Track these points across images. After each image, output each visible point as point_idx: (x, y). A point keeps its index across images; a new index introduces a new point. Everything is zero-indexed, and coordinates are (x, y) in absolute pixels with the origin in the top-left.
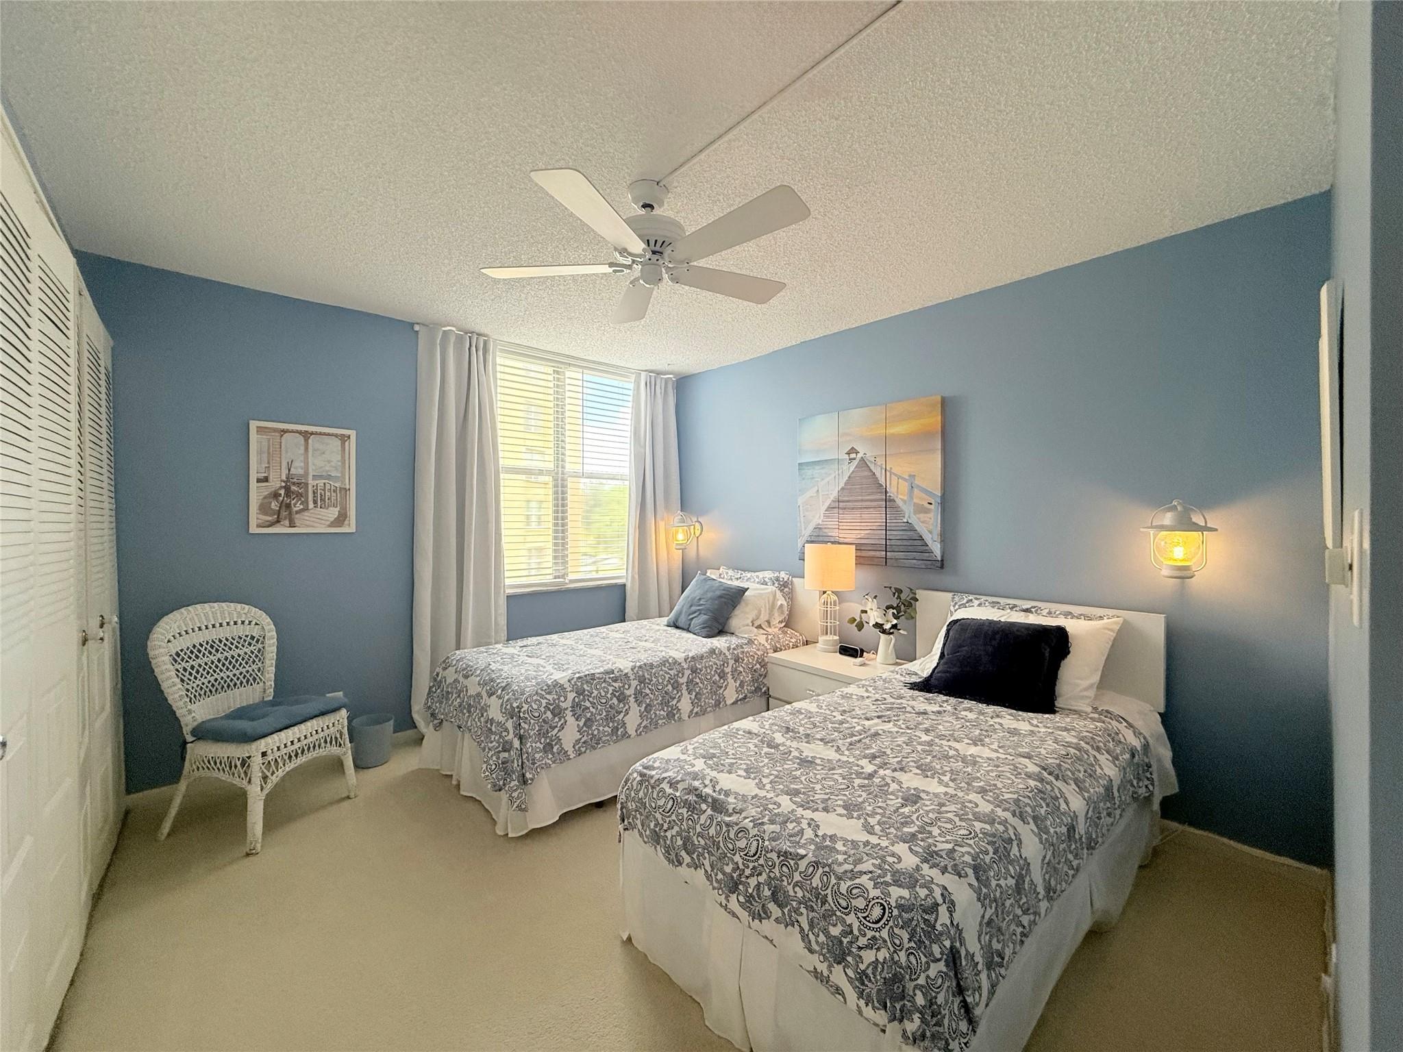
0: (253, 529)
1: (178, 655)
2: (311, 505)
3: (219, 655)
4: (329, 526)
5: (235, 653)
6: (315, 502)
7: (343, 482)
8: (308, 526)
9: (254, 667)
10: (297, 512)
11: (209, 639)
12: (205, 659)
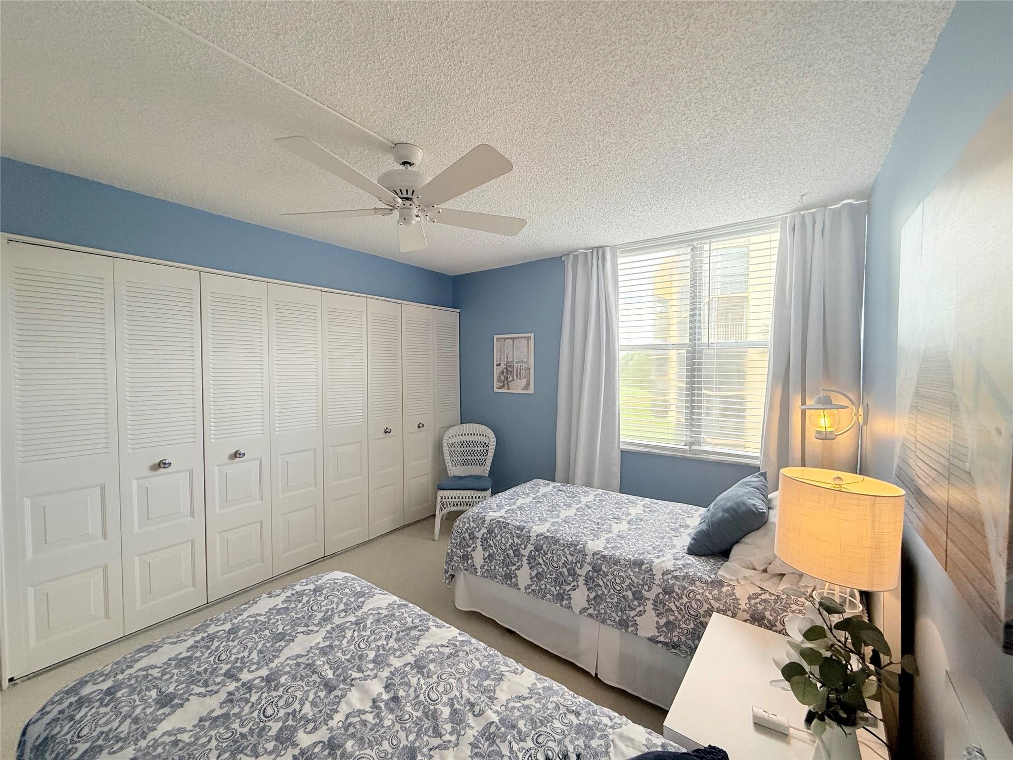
0: (496, 390)
1: (453, 444)
2: (515, 378)
3: (470, 448)
4: (523, 389)
5: (476, 449)
6: (517, 376)
7: (528, 364)
8: (514, 389)
9: (483, 458)
10: (510, 381)
11: (468, 440)
12: (464, 449)
